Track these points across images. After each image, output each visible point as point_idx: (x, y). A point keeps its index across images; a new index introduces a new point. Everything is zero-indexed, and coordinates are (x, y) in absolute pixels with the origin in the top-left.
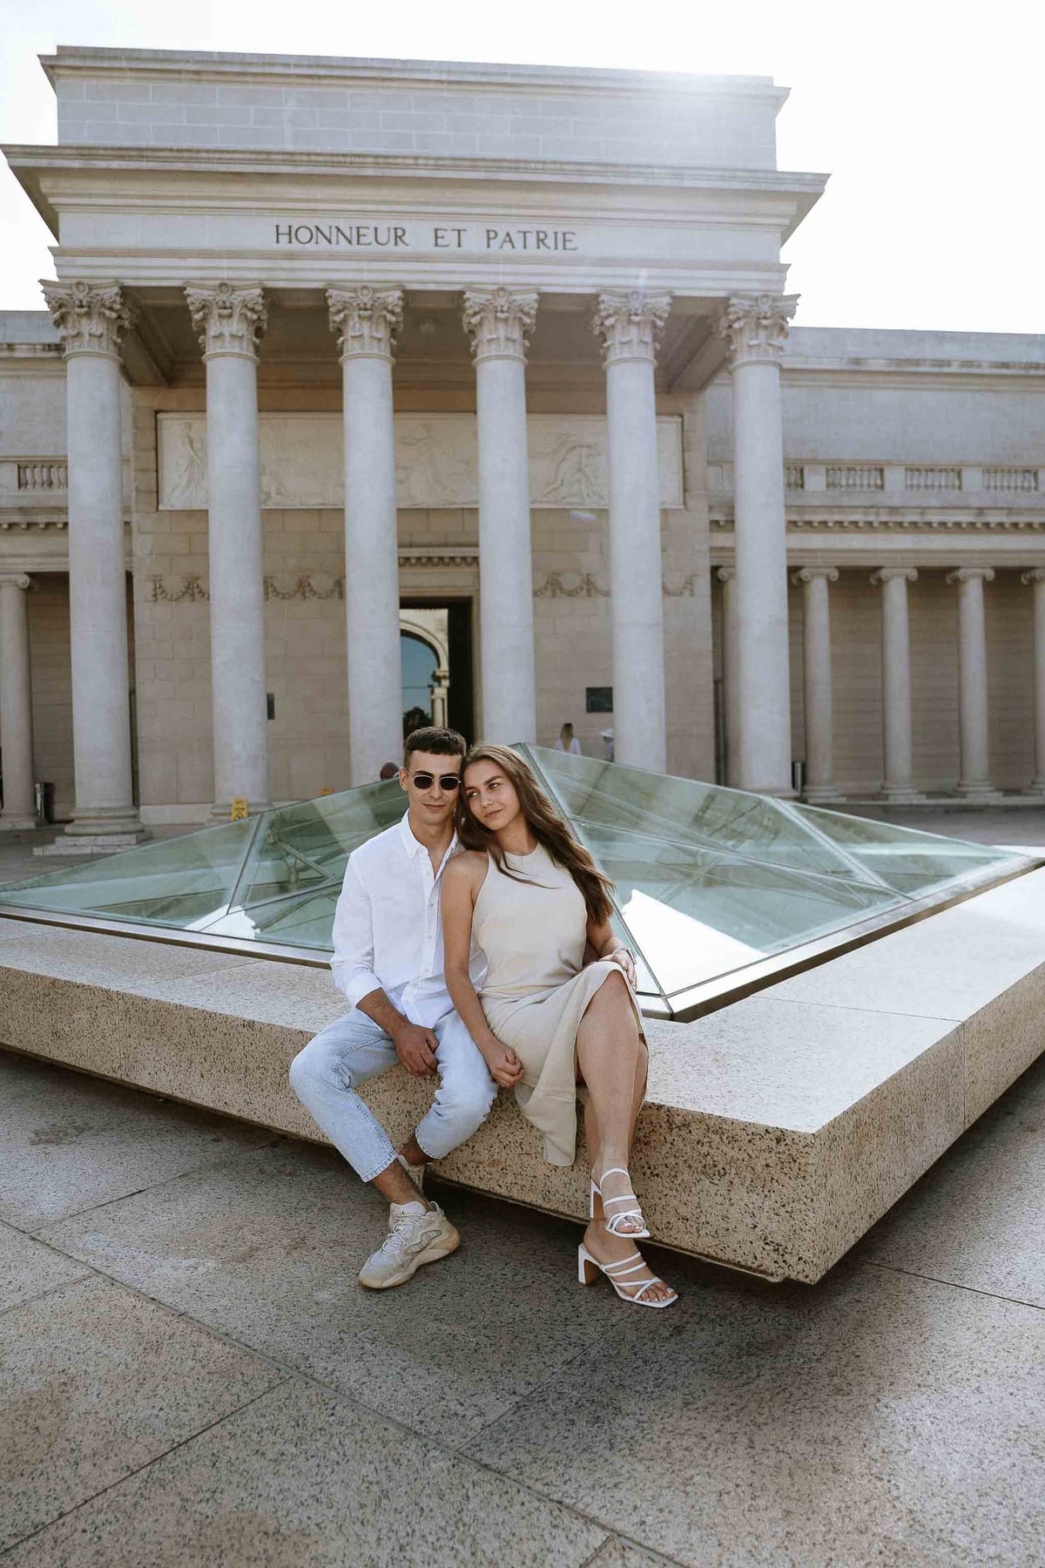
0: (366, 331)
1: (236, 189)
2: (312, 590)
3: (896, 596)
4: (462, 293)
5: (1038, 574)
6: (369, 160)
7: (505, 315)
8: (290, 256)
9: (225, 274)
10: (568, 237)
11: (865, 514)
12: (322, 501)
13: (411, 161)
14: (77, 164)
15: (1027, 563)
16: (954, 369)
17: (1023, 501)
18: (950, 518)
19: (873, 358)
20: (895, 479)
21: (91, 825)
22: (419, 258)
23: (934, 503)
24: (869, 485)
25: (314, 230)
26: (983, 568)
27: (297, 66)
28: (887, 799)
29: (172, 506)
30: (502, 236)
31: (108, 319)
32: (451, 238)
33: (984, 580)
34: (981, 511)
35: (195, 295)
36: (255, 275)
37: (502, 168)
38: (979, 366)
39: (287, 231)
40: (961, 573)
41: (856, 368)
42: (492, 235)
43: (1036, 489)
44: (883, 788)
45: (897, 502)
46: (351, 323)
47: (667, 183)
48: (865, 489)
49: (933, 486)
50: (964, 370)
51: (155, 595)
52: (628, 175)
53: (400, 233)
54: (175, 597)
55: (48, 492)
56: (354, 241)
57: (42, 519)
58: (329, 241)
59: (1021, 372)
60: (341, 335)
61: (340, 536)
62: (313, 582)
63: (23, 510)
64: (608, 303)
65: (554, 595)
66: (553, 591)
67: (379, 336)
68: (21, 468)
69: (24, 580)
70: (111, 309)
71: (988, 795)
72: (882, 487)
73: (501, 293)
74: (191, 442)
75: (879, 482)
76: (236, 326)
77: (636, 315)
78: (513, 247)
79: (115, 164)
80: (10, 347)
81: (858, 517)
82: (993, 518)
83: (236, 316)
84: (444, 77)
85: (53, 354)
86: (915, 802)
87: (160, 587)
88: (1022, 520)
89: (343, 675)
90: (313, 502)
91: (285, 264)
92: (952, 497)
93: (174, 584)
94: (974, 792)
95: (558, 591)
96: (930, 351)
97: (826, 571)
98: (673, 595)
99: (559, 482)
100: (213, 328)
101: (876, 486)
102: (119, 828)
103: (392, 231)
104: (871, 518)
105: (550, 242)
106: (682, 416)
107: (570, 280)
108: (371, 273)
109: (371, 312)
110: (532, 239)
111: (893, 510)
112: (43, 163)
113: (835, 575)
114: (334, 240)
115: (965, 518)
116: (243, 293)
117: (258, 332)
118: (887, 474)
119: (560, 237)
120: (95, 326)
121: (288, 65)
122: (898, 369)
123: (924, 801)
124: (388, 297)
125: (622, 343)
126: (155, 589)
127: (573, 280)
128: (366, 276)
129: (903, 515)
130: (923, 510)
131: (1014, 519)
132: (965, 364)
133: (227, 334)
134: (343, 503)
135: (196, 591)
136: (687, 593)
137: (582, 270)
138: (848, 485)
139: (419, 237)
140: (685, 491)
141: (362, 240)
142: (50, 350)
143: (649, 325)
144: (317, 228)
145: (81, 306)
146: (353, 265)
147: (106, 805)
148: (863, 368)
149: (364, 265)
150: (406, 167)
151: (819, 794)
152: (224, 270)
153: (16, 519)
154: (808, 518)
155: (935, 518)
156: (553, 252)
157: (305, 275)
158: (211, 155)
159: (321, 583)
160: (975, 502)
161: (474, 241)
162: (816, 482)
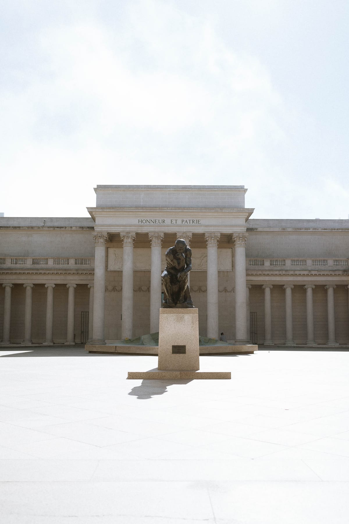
0: (156, 241)
1: (131, 213)
2: (142, 290)
3: (289, 292)
4: (176, 233)
5: (327, 287)
6: (158, 208)
7: (185, 238)
8: (141, 226)
9: (128, 230)
10: (199, 221)
11: (279, 272)
12: (145, 269)
13: (166, 209)
14: (101, 210)
15: (324, 284)
16: (311, 230)
17: (323, 268)
18: (302, 273)
19: (288, 228)
20: (288, 263)
21: (97, 342)
22: (168, 226)
23: (298, 269)
24: (281, 264)
25: (146, 221)
26: (312, 285)
27: (144, 188)
28: (285, 345)
29: (110, 270)
30: (185, 221)
31: (104, 239)
32: (174, 222)
33: (312, 288)
34: (310, 271)
35: (122, 234)
36: (134, 230)
37: (185, 209)
38: (318, 229)
39: (141, 221)
40: (306, 287)
41: (284, 230)
42: (183, 221)
43: (327, 265)
44: (286, 342)
45: (288, 269)
46: (153, 239)
47: (219, 211)
48: (280, 265)
49: (298, 265)
50: (314, 231)
51: (106, 291)
52: (211, 210)
53: (164, 221)
54: (110, 291)
55: (81, 265)
56: (154, 223)
57: (80, 272)
58: (149, 223)
59: (330, 231)
60: (151, 242)
61: (150, 277)
62: (142, 288)
63: (77, 270)
64: (207, 235)
65: (200, 292)
66: (199, 291)
67: (159, 242)
68: (76, 260)
69: (75, 286)
70: (105, 237)
71: (313, 344)
72: (285, 265)
73: (184, 233)
74: (115, 255)
75: (284, 263)
76: (130, 240)
77: (213, 237)
78: (187, 223)
79: (108, 210)
80: (71, 227)
81: (277, 273)
82: (313, 273)
83: (130, 238)
84: (174, 189)
85: (81, 229)
86: (292, 345)
87: (107, 288)
88: (322, 273)
89: (149, 310)
90: (143, 269)
91: (140, 228)
92: (303, 267)
93: (110, 288)
94: (309, 343)
95: (201, 291)
96: (305, 225)
97: (269, 286)
98: (229, 292)
99: (201, 265)
100: (125, 240)
101: (283, 264)
102: (102, 343)
103: (162, 220)
104: (281, 273)
105: (195, 222)
106: (232, 249)
107: (199, 230)
108: (157, 229)
109: (158, 237)
110: (191, 222)
111: (286, 271)
112: (94, 210)
113: (272, 287)
114: (150, 223)
115: (306, 273)
116: (132, 234)
117: (134, 240)
118: (286, 262)
119: (197, 221)
120: (102, 240)
121: (142, 188)
122: (296, 231)
123: (295, 345)
124: (161, 234)
125: (210, 243)
126: (106, 289)
127: (200, 230)
128: (156, 230)
129: (289, 272)
130: (295, 270)
131: (319, 273)
132: (314, 229)
133: (128, 242)
134: (150, 270)
135: (115, 289)
136: (232, 292)
137: (201, 228)
138: (276, 265)
139: (168, 221)
140: (232, 267)
141: (156, 222)
142: (80, 228)
143: (216, 239)
144: (147, 220)
145: (99, 237)
146: (154, 228)
147: (99, 338)
148: (286, 231)
149: (156, 228)
150: (165, 209)
151: (266, 343)
152: (128, 229)
153: (75, 272)
154: (264, 273)
155: (298, 273)
156: (196, 224)
157: (144, 230)
158: (127, 208)
159: (144, 288)
160: (310, 268)
161: (179, 222)
162: (267, 264)
